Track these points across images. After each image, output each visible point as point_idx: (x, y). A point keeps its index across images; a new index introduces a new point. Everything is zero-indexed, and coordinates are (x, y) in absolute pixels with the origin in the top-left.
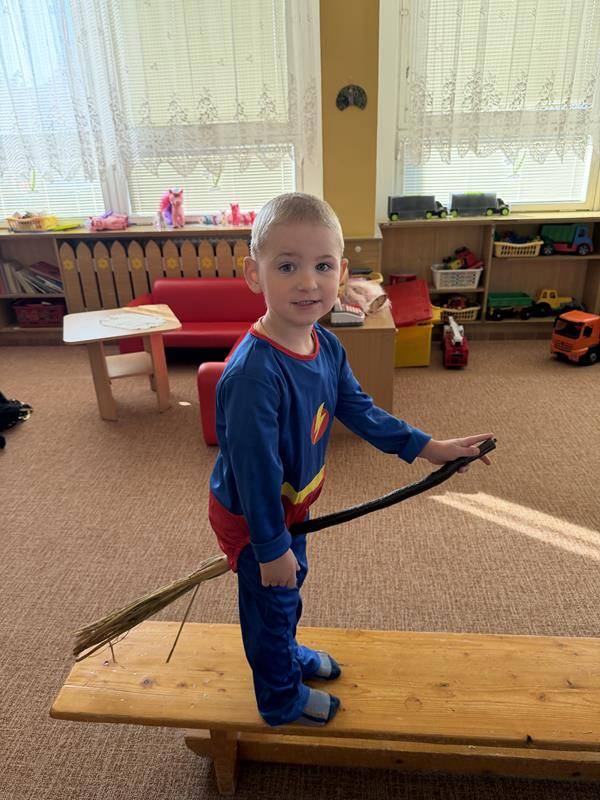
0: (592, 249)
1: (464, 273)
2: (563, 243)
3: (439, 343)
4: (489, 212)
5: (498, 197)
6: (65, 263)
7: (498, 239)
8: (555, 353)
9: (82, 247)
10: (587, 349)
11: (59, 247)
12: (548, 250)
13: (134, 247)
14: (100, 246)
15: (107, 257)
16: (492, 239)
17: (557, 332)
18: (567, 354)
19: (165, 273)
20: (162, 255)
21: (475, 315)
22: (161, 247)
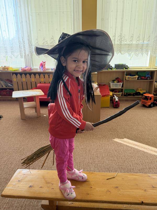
0: (151, 78)
1: (118, 84)
2: (143, 77)
3: (112, 102)
4: (124, 69)
5: (126, 65)
6: (14, 79)
7: (127, 75)
8: (142, 104)
9: (19, 75)
10: (150, 103)
11: (13, 75)
12: (139, 78)
13: (32, 75)
14: (23, 75)
15: (25, 78)
16: (125, 75)
17: (142, 99)
18: (145, 104)
19: (40, 82)
20: (40, 78)
21: (121, 95)
22: (40, 76)
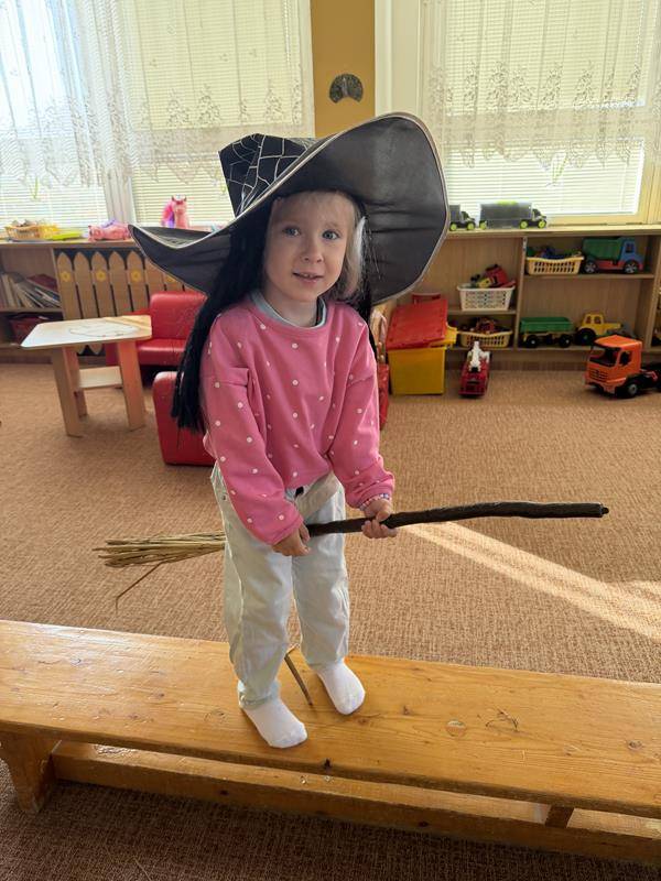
1: (493, 293)
2: (608, 260)
4: (524, 224)
5: (533, 207)
6: (62, 275)
9: (80, 258)
10: (624, 379)
11: (57, 256)
12: (589, 268)
13: (133, 258)
14: (98, 257)
15: (105, 268)
16: (524, 253)
17: (592, 360)
18: (602, 384)
19: (165, 286)
21: (506, 340)
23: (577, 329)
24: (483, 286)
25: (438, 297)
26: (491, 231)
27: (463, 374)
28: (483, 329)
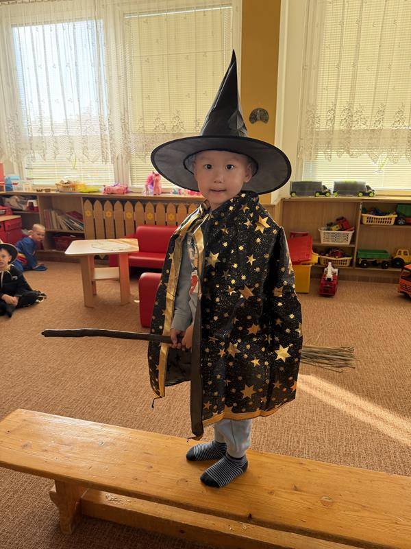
1: (340, 234)
4: (361, 194)
5: (367, 184)
6: (86, 212)
7: (365, 211)
9: (97, 203)
11: (84, 201)
12: (401, 222)
13: (128, 204)
14: (108, 203)
15: (112, 210)
16: (360, 211)
18: (409, 293)
19: (145, 222)
20: (145, 211)
21: (348, 263)
22: (144, 206)
23: (392, 258)
24: (335, 230)
25: (306, 235)
26: (340, 197)
27: (322, 282)
28: (334, 255)
